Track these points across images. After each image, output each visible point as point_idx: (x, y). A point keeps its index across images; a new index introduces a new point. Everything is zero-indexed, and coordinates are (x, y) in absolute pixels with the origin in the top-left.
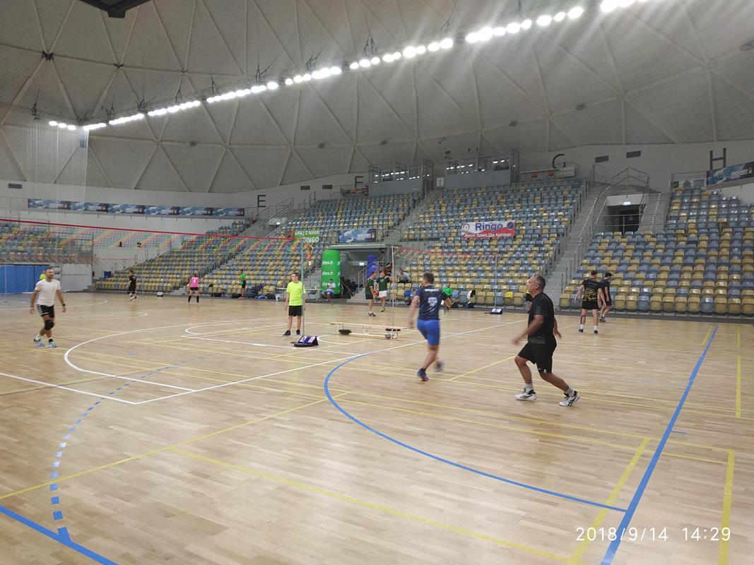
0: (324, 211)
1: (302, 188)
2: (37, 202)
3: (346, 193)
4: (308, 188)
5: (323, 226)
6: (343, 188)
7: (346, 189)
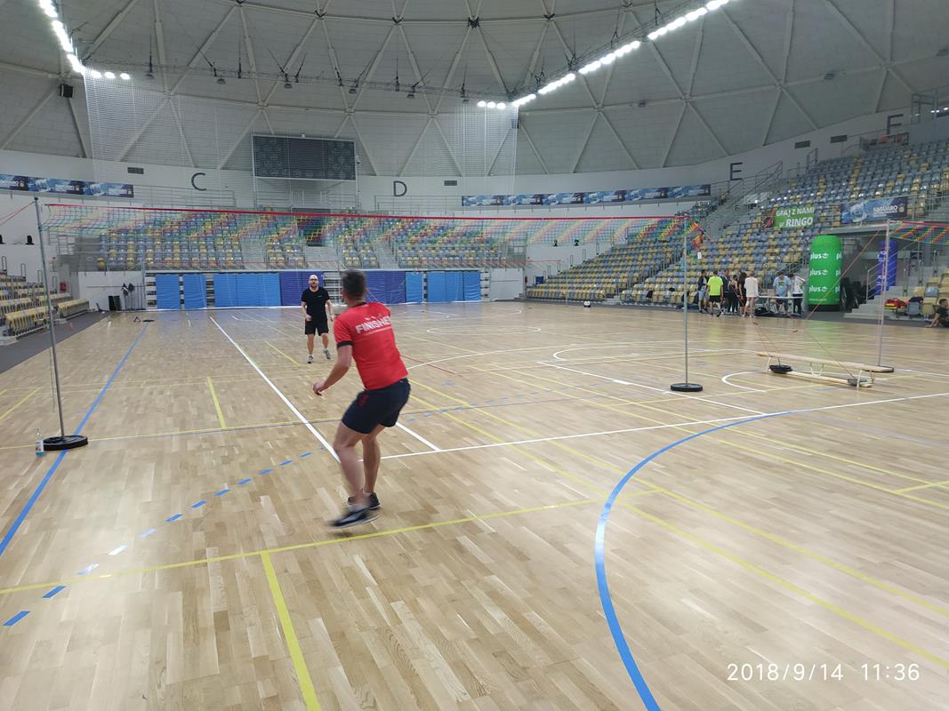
0: (828, 176)
1: (798, 145)
2: (470, 199)
3: (869, 145)
4: (807, 144)
5: (824, 200)
6: (865, 137)
7: (869, 138)
